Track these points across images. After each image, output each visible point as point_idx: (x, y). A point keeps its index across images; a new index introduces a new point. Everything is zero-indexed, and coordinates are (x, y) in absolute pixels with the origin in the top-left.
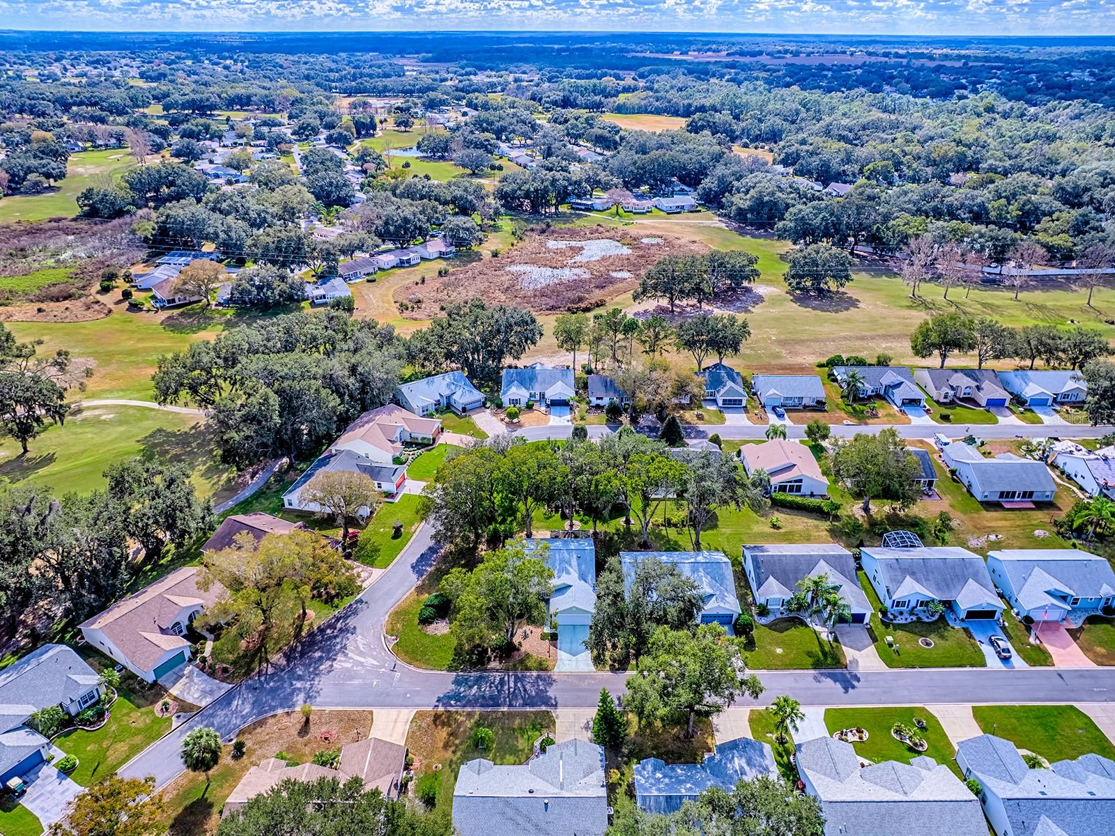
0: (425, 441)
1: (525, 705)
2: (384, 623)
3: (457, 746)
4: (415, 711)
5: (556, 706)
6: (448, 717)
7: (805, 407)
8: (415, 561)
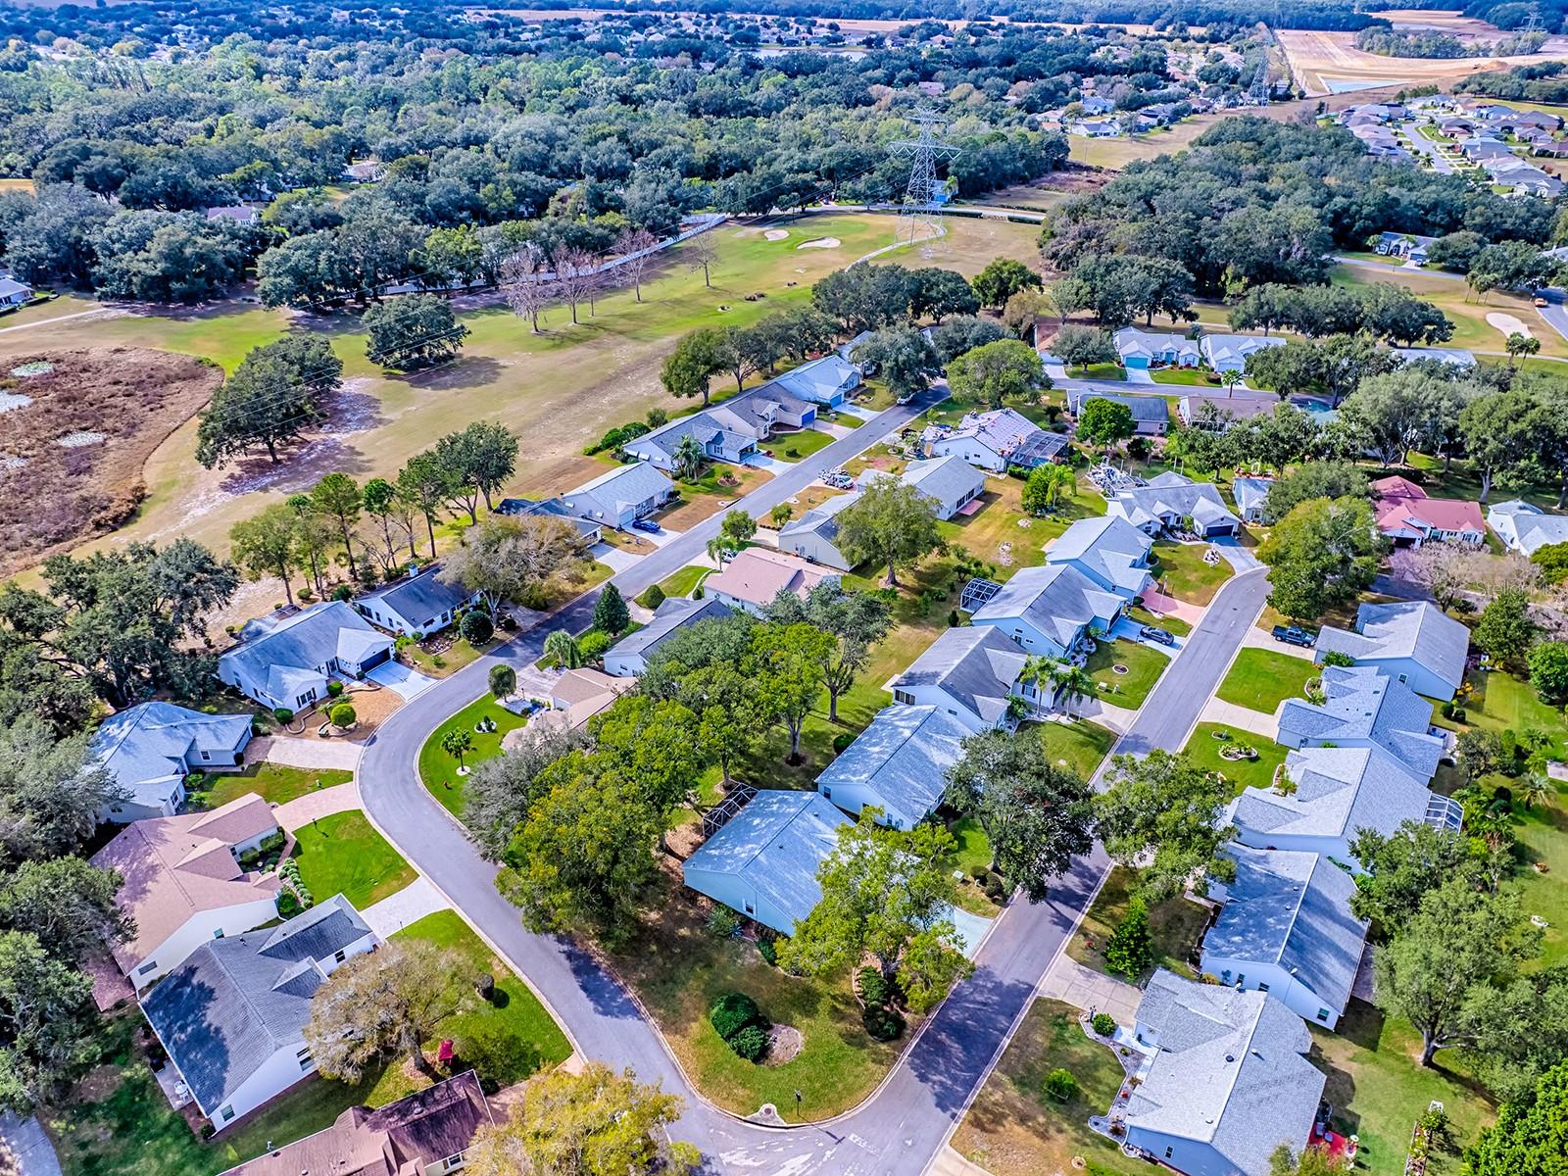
0: (271, 844)
1: (1012, 1016)
2: (713, 1109)
3: (1049, 1122)
4: (947, 1145)
5: (1031, 988)
6: (986, 1110)
7: (660, 506)
8: (591, 1005)
